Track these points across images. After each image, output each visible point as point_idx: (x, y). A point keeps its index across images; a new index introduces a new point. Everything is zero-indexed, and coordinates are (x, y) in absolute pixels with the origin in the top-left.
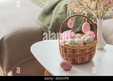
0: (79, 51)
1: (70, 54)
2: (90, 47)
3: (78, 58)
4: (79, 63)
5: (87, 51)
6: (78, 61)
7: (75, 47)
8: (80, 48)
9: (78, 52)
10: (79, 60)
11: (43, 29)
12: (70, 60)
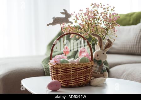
0: (72, 70)
1: (62, 74)
2: (85, 66)
3: (72, 79)
4: (73, 84)
5: (82, 71)
6: (71, 82)
7: (67, 65)
8: (73, 66)
9: (71, 72)
10: (73, 82)
11: (45, 70)
12: (62, 81)
